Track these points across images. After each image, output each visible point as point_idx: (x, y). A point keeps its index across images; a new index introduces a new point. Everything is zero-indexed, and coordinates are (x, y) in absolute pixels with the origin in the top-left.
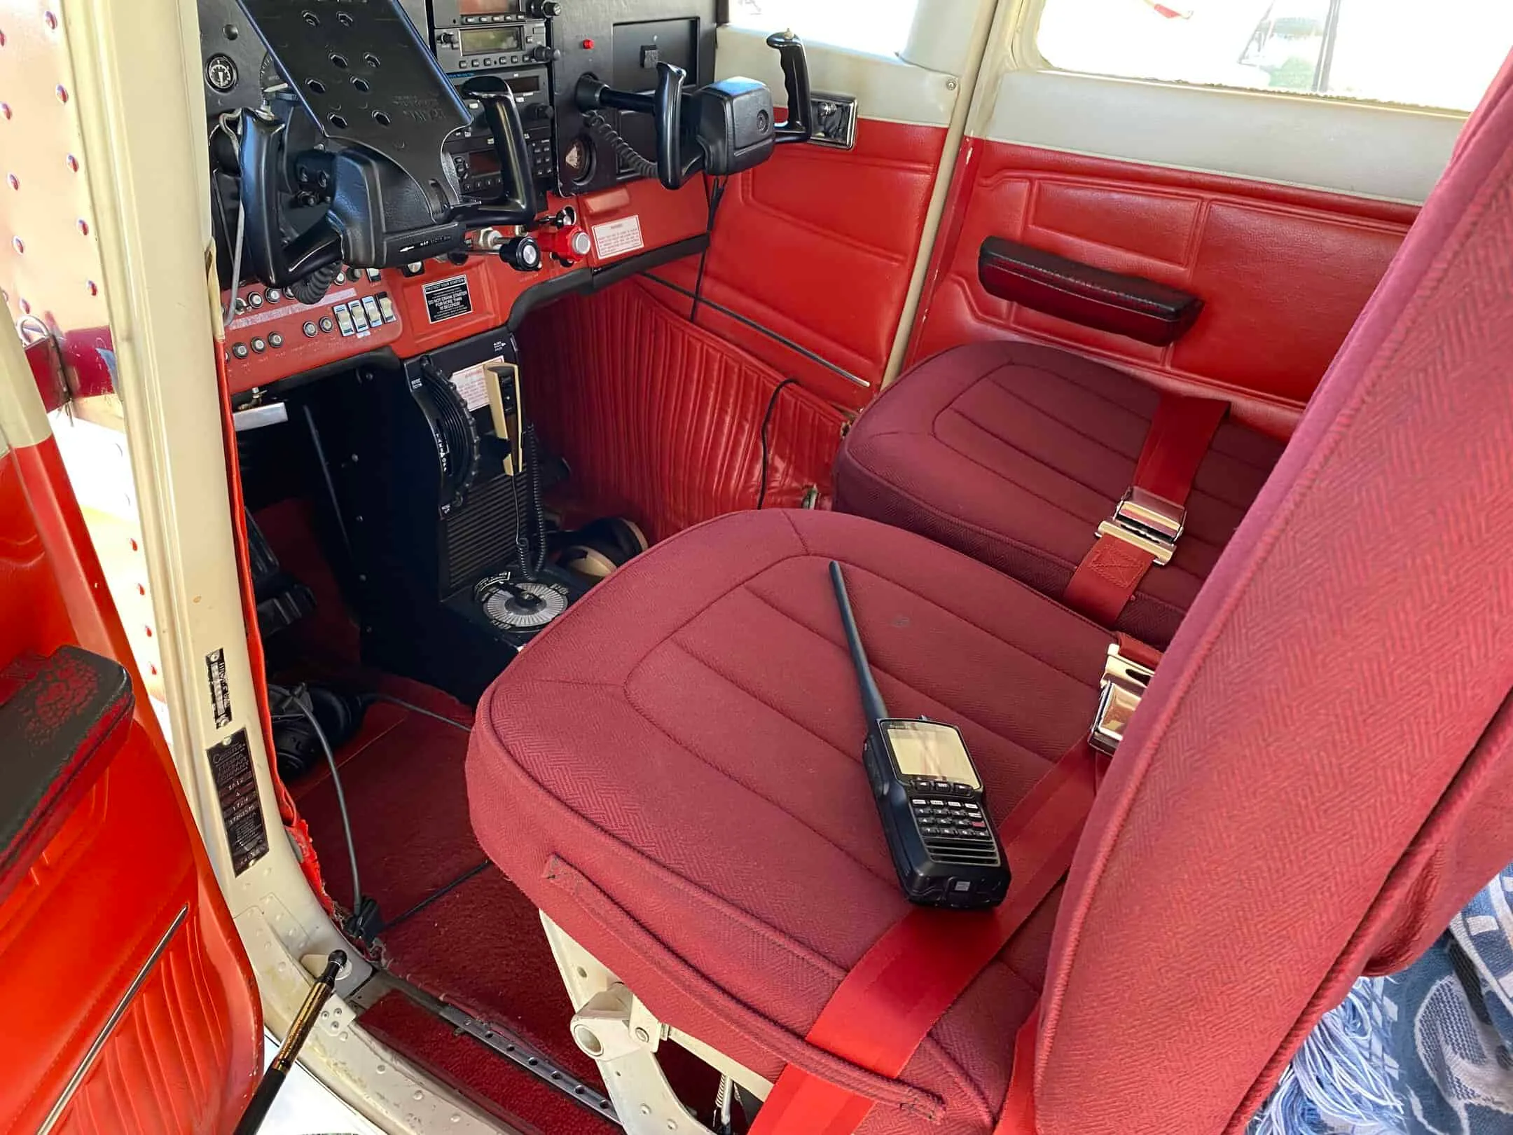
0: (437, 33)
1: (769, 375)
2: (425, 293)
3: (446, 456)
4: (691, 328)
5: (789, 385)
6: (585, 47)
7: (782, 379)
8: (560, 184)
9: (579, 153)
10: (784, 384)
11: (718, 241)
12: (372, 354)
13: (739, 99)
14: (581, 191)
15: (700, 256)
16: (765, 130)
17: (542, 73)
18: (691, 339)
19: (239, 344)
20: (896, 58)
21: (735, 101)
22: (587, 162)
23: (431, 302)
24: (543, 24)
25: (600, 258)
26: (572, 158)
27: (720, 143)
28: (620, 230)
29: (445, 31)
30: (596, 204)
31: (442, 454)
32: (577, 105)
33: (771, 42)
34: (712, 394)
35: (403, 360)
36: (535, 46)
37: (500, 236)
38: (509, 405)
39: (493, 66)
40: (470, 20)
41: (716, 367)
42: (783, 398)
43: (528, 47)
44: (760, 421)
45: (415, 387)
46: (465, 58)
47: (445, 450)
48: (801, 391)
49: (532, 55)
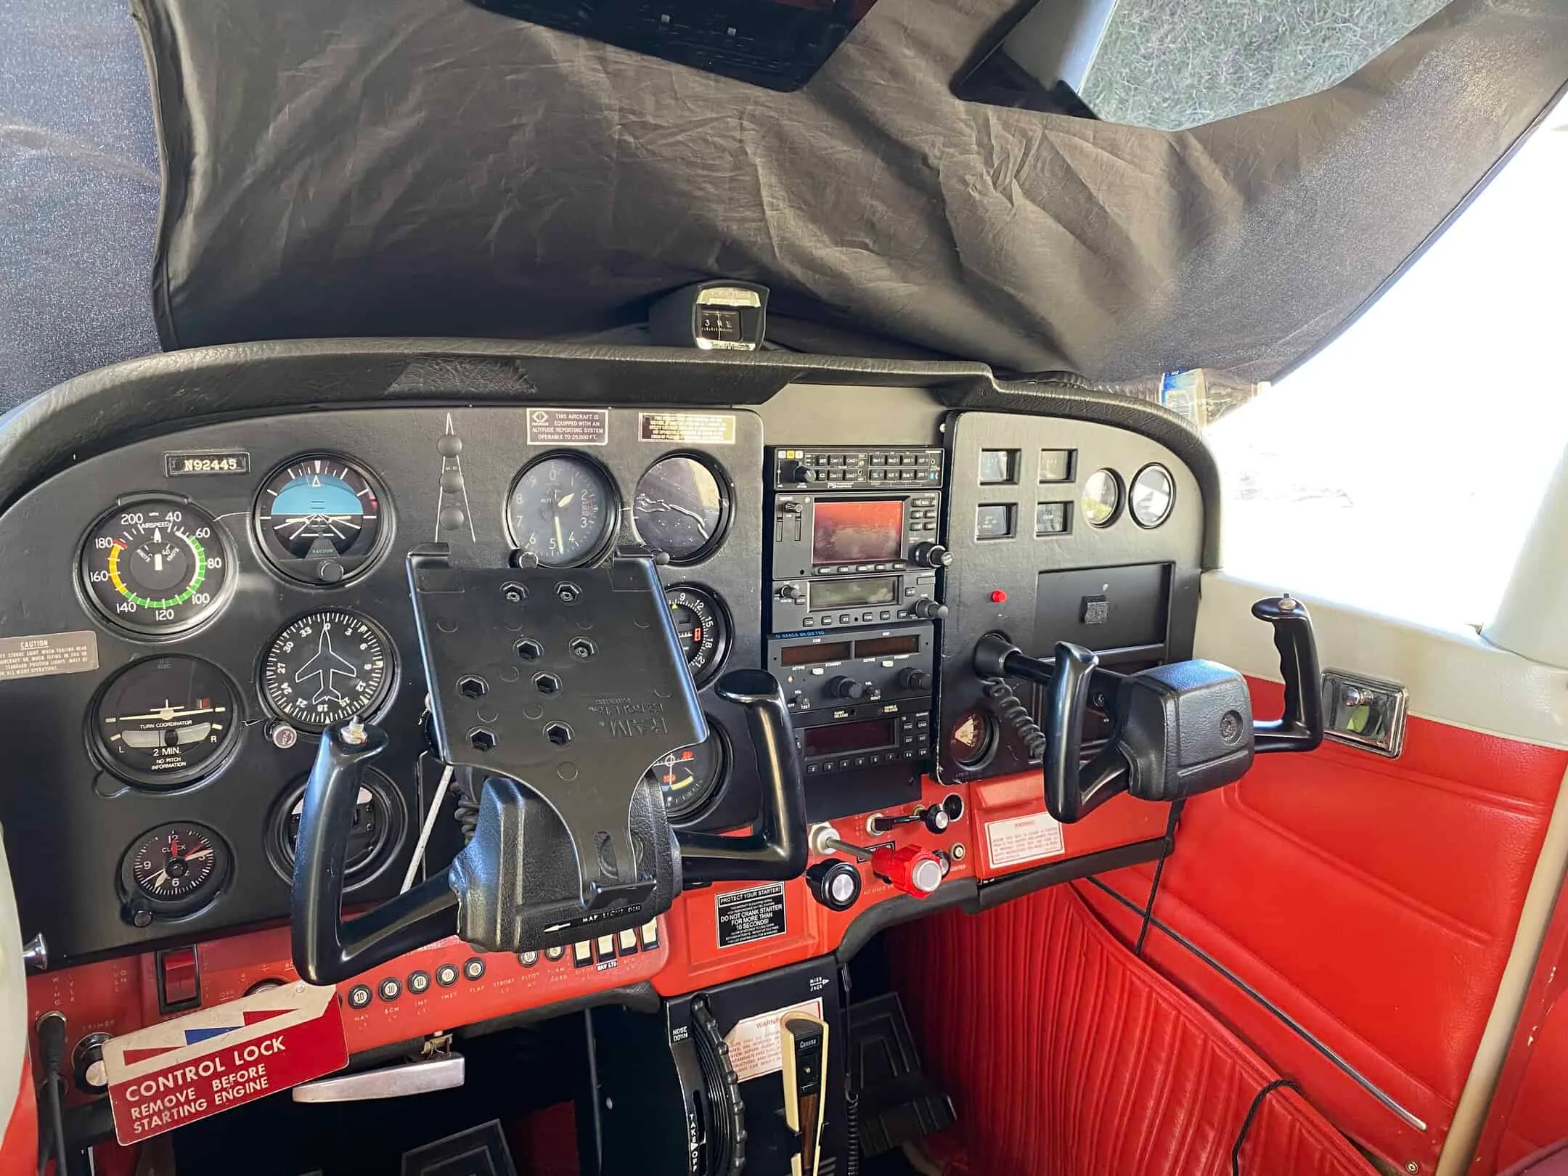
0: (775, 585)
1: (1249, 1063)
2: (718, 906)
3: (701, 1149)
4: (1137, 965)
5: (1281, 1088)
6: (992, 600)
7: (1274, 1077)
8: (939, 768)
9: (975, 728)
10: (1273, 1086)
11: (1185, 847)
12: (621, 990)
13: (1189, 695)
14: (971, 778)
15: (1156, 864)
16: (1233, 740)
17: (926, 633)
18: (1134, 978)
19: (420, 973)
20: (1476, 638)
21: (1182, 698)
22: (987, 740)
23: (724, 919)
24: (932, 573)
25: (992, 866)
26: (966, 733)
27: (1153, 757)
28: (1031, 829)
29: (787, 583)
30: (994, 794)
31: (693, 1146)
32: (974, 669)
33: (1258, 611)
34: (1160, 1068)
35: (663, 1000)
36: (914, 599)
37: (838, 838)
38: (807, 1082)
39: (853, 623)
40: (823, 571)
41: (1169, 1029)
42: (1271, 1108)
43: (906, 602)
44: (1232, 1133)
45: (676, 1038)
46: (811, 615)
47: (699, 1139)
48: (1303, 1105)
49: (912, 610)
